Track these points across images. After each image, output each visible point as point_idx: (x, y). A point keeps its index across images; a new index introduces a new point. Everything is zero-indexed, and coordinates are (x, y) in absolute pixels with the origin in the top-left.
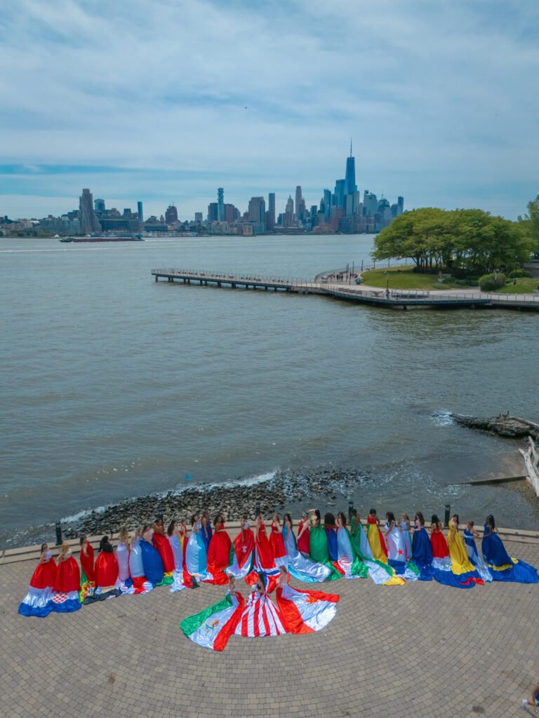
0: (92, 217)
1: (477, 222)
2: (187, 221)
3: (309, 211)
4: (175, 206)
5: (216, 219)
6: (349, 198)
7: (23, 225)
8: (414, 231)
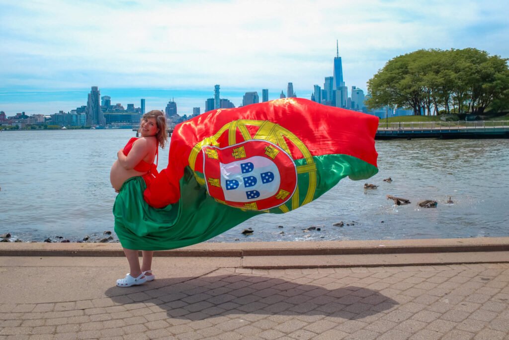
0: (97, 112)
1: (475, 59)
2: (185, 115)
4: (175, 101)
6: (338, 94)
7: (36, 120)
8: (410, 70)
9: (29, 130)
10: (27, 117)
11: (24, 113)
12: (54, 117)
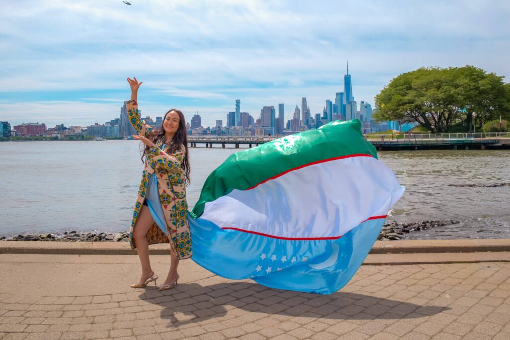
2: (209, 127)
3: (314, 118)
4: (199, 114)
5: (234, 125)
6: (348, 108)
7: (74, 131)
9: (67, 140)
10: (65, 128)
11: (63, 125)
12: (90, 129)
